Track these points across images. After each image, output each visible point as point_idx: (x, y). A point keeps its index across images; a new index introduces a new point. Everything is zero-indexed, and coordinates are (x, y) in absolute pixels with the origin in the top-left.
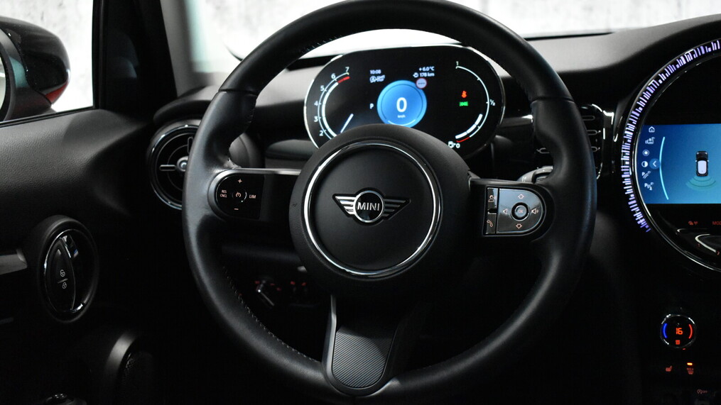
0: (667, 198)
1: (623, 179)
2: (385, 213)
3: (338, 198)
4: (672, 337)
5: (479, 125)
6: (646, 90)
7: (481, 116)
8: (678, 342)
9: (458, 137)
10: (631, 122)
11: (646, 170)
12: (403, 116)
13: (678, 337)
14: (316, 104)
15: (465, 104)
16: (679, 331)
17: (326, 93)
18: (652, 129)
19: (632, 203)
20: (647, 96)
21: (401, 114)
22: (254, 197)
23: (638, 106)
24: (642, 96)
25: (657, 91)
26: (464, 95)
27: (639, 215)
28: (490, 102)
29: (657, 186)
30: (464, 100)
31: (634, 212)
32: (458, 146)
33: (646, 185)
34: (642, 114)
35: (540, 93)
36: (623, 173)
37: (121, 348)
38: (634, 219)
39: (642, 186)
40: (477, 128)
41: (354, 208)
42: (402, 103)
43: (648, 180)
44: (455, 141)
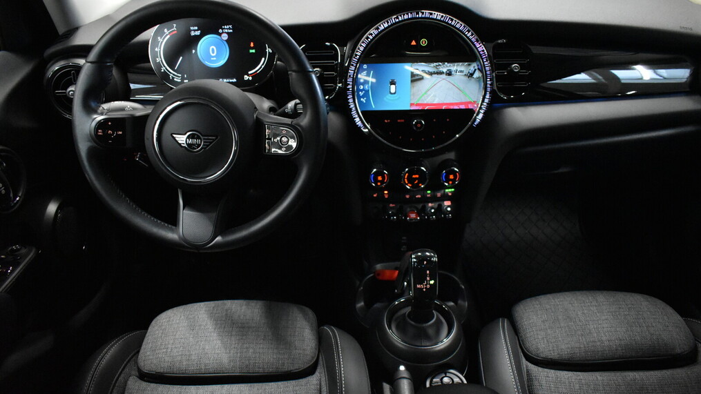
0: (374, 107)
1: (348, 99)
2: (204, 145)
3: (174, 136)
4: (376, 181)
5: (263, 65)
6: (361, 45)
7: (263, 59)
8: (379, 184)
9: (250, 73)
10: (352, 65)
11: (361, 90)
12: (215, 59)
13: (380, 181)
14: (156, 49)
15: (253, 51)
16: (380, 178)
17: (162, 42)
18: (365, 66)
19: (354, 113)
20: (362, 49)
21: (213, 57)
22: (120, 133)
23: (356, 55)
24: (359, 49)
25: (367, 45)
26: (252, 45)
27: (357, 120)
28: (269, 50)
29: (368, 100)
30: (252, 48)
31: (355, 118)
32: (251, 78)
33: (362, 99)
34: (358, 59)
35: (294, 68)
36: (348, 95)
37: (52, 208)
38: (354, 123)
39: (359, 101)
40: (261, 67)
41: (184, 142)
42: (213, 50)
43: (363, 97)
44: (248, 75)
